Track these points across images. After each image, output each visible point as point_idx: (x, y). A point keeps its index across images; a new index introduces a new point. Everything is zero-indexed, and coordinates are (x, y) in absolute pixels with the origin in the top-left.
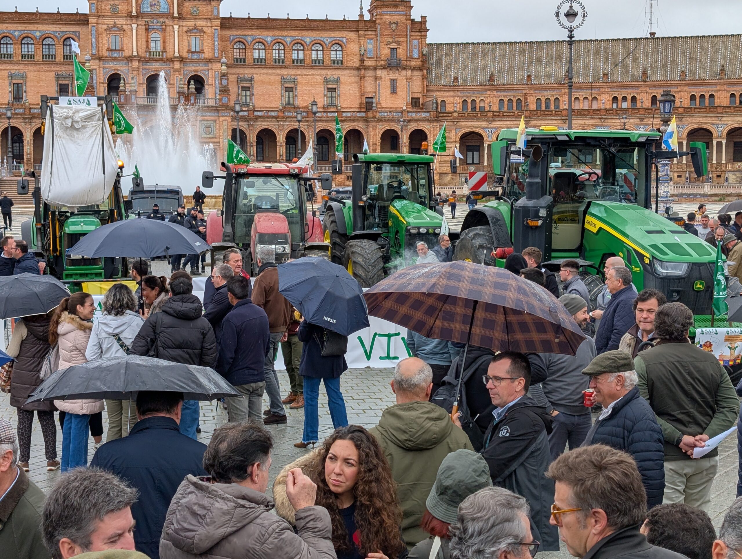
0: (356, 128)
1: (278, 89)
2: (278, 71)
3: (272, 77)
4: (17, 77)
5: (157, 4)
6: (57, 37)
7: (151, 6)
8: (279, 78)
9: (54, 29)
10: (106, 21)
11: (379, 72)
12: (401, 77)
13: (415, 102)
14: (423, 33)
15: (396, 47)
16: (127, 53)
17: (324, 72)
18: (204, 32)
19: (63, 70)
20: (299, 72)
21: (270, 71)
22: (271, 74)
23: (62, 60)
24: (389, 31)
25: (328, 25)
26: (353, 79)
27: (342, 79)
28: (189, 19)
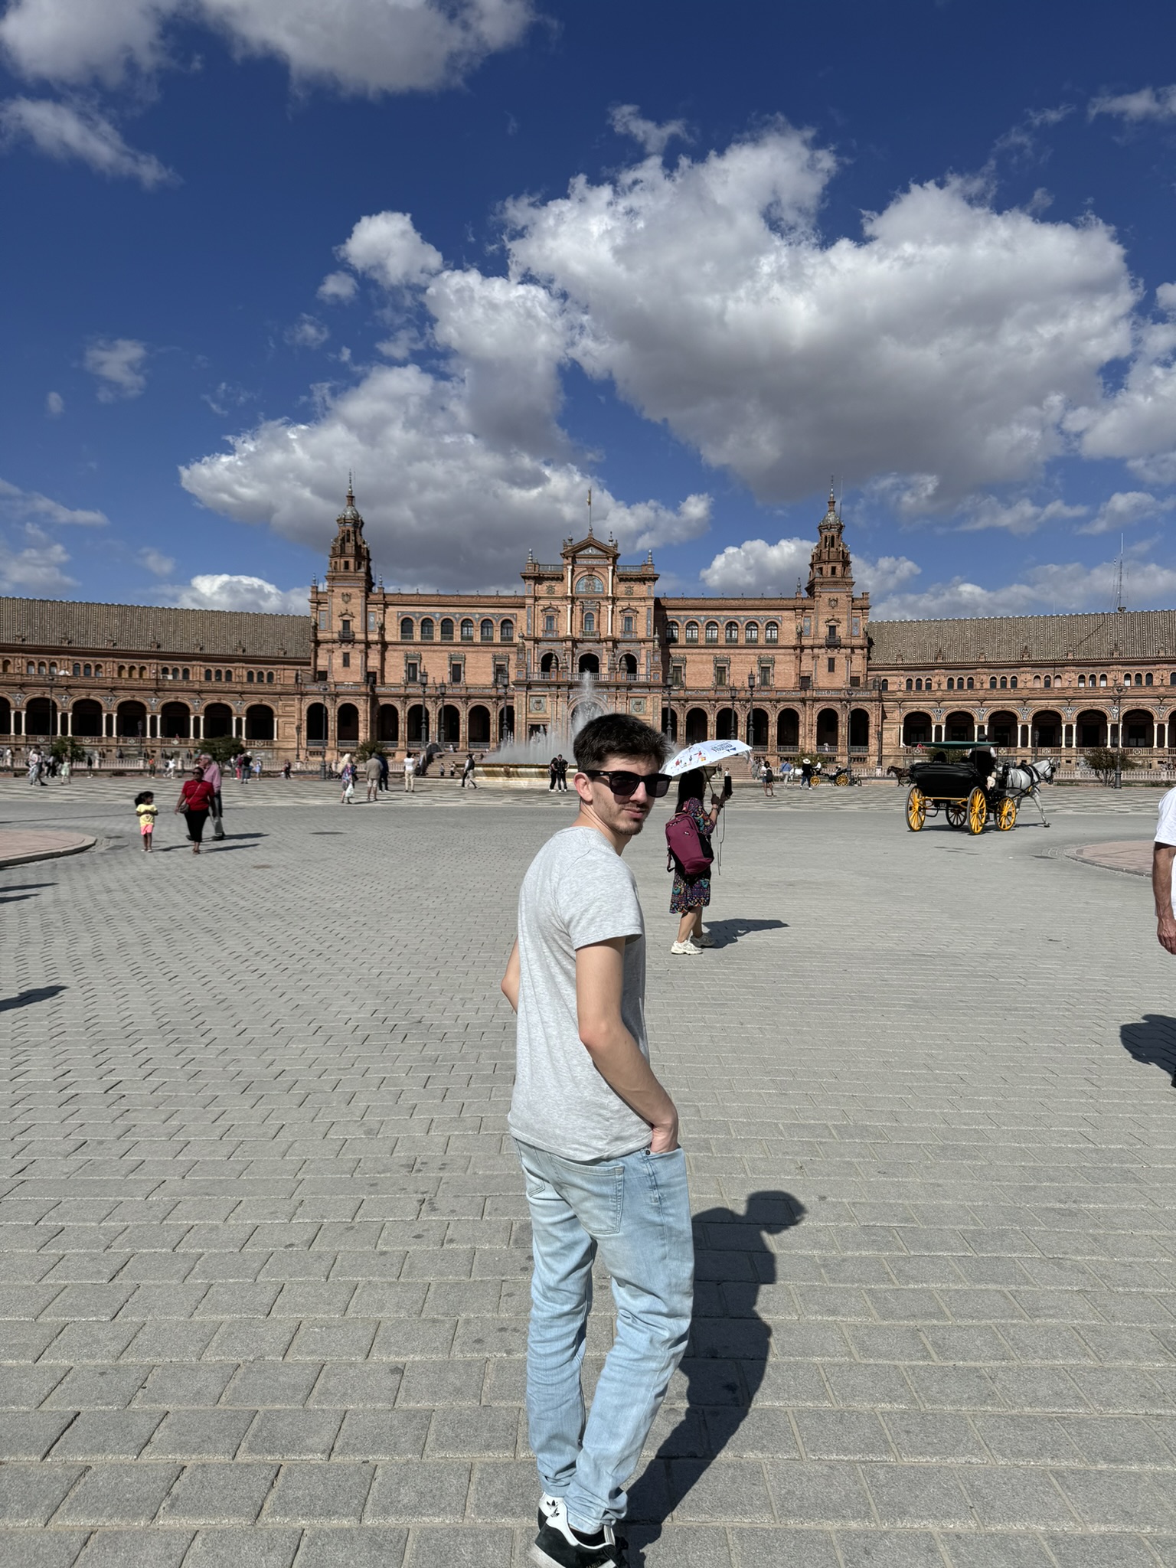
0: (790, 707)
1: (710, 669)
2: (711, 651)
3: (705, 657)
4: (457, 659)
5: (592, 584)
6: (496, 619)
7: (587, 586)
8: (712, 658)
9: (493, 612)
10: (542, 603)
11: (816, 651)
12: (840, 656)
13: (854, 681)
14: (865, 611)
15: (835, 624)
16: (562, 634)
17: (757, 651)
18: (638, 612)
20: (732, 651)
21: (703, 651)
22: (703, 654)
23: (499, 642)
24: (828, 609)
25: (763, 603)
26: (788, 658)
27: (777, 658)
28: (623, 599)
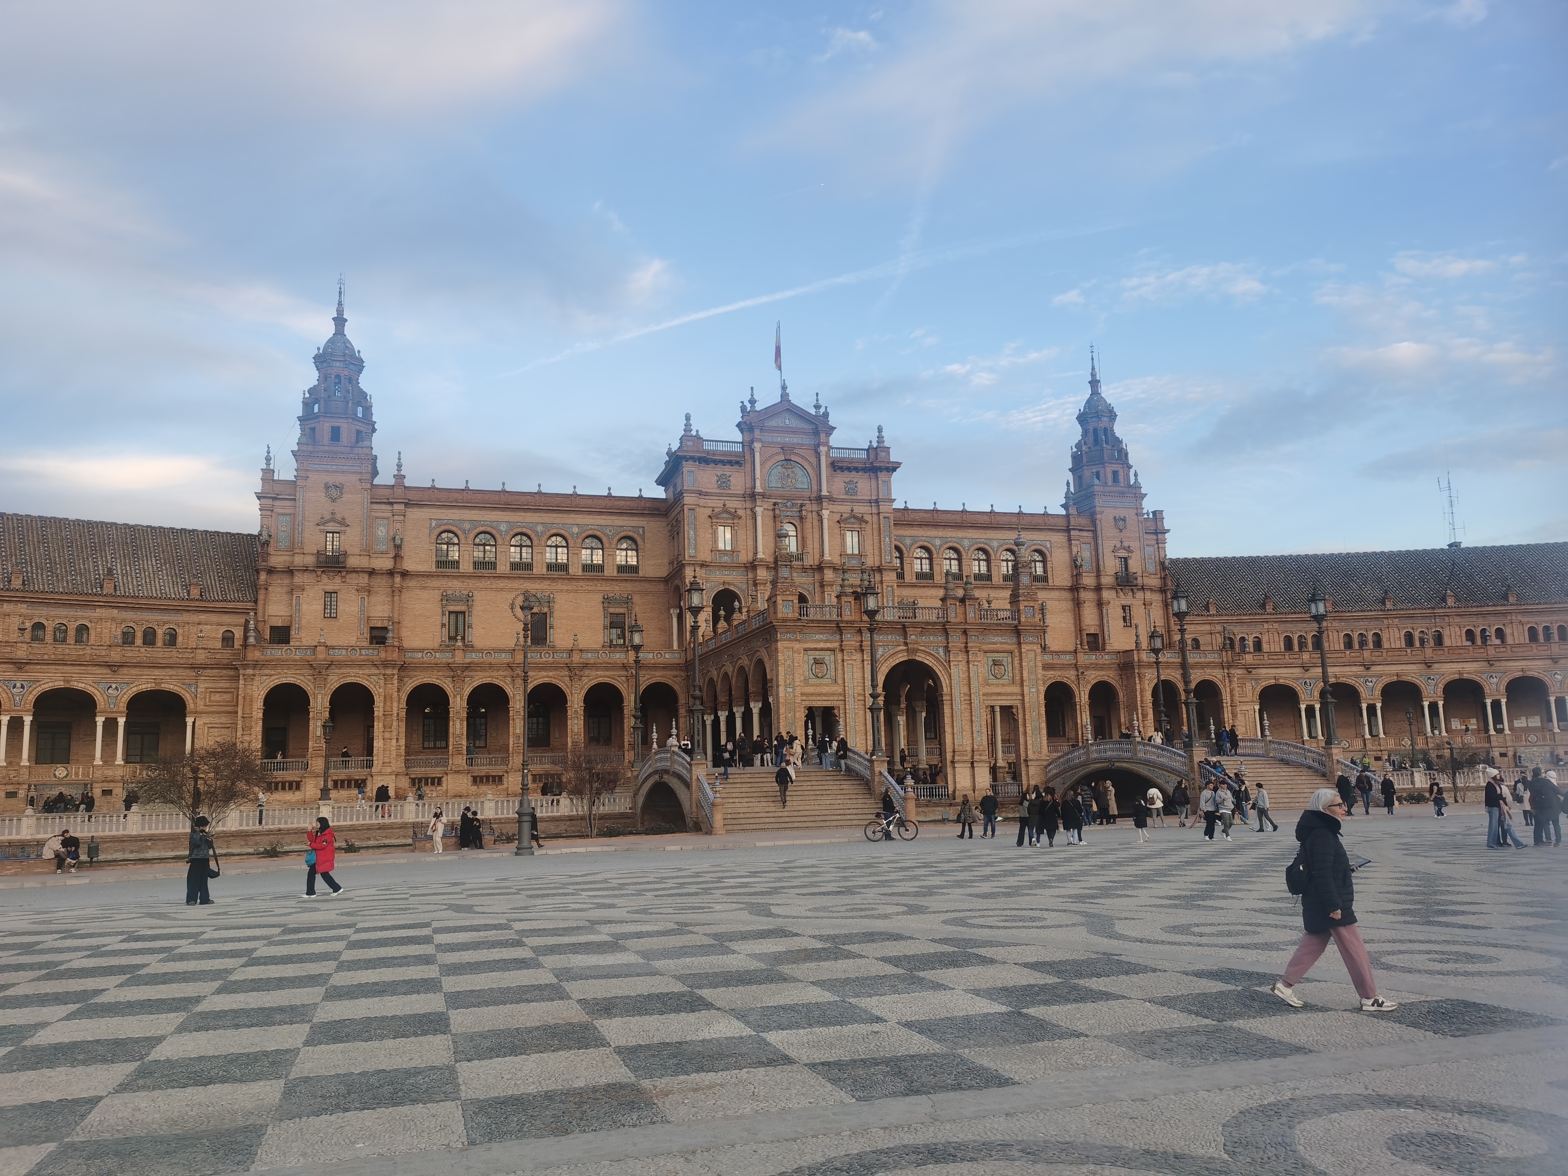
5: (792, 475)
6: (608, 536)
9: (603, 522)
10: (710, 503)
11: (1104, 595)
12: (1136, 601)
14: (1160, 536)
15: (1126, 555)
16: (744, 556)
18: (867, 522)
19: (617, 590)
23: (615, 574)
24: (1116, 532)
25: (1023, 521)
26: (1064, 605)
28: (843, 500)
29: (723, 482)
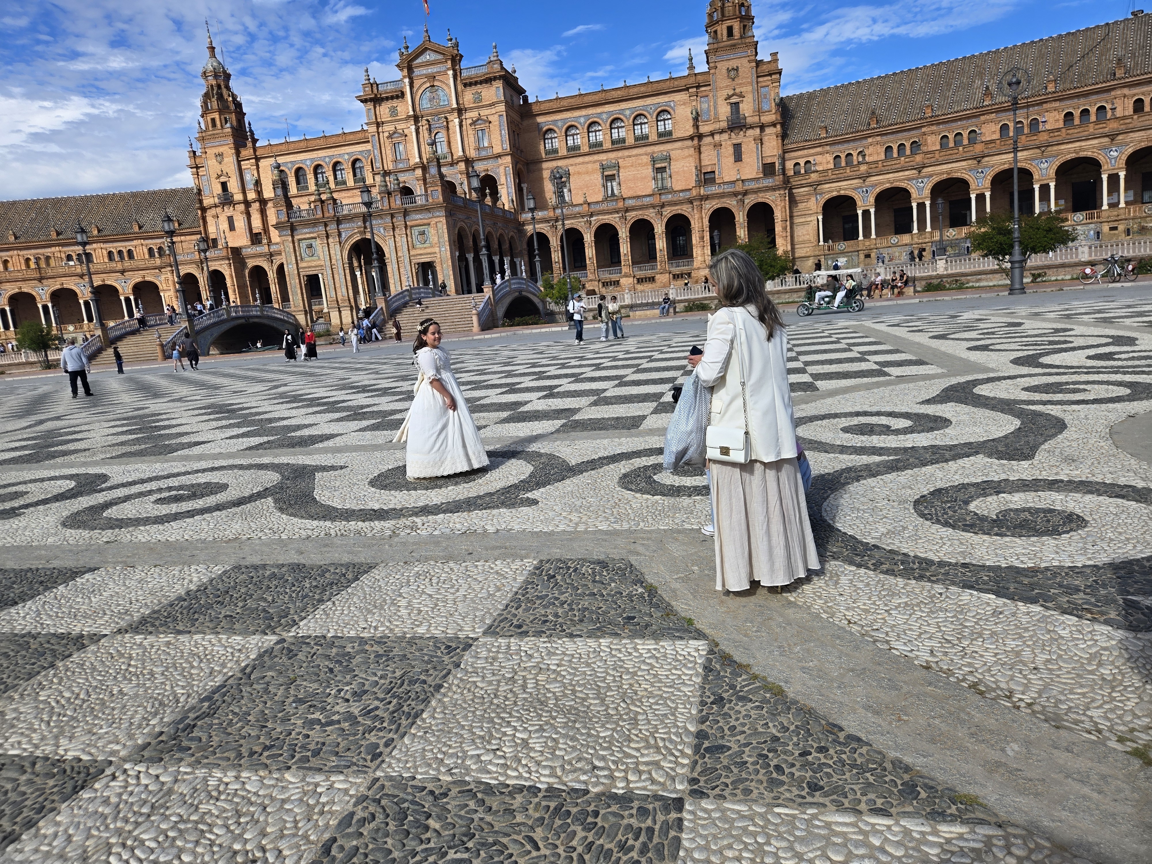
0: (680, 212)
1: (597, 180)
2: (596, 157)
3: (590, 166)
7: (430, 100)
8: (597, 166)
9: (360, 149)
10: (387, 129)
11: (717, 137)
12: (746, 139)
13: (768, 169)
14: (775, 76)
15: (738, 100)
16: (412, 163)
17: (649, 149)
18: (490, 122)
20: (620, 154)
21: (587, 159)
22: (587, 163)
24: (728, 82)
25: (650, 89)
26: (686, 152)
27: (673, 154)
28: (471, 108)
29: (394, 111)
